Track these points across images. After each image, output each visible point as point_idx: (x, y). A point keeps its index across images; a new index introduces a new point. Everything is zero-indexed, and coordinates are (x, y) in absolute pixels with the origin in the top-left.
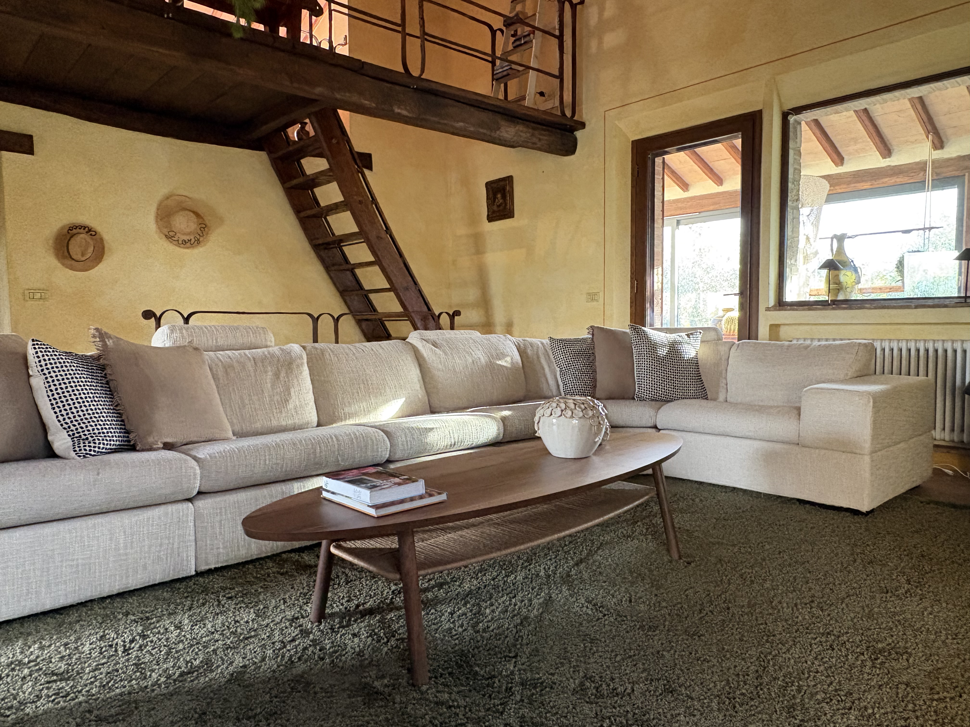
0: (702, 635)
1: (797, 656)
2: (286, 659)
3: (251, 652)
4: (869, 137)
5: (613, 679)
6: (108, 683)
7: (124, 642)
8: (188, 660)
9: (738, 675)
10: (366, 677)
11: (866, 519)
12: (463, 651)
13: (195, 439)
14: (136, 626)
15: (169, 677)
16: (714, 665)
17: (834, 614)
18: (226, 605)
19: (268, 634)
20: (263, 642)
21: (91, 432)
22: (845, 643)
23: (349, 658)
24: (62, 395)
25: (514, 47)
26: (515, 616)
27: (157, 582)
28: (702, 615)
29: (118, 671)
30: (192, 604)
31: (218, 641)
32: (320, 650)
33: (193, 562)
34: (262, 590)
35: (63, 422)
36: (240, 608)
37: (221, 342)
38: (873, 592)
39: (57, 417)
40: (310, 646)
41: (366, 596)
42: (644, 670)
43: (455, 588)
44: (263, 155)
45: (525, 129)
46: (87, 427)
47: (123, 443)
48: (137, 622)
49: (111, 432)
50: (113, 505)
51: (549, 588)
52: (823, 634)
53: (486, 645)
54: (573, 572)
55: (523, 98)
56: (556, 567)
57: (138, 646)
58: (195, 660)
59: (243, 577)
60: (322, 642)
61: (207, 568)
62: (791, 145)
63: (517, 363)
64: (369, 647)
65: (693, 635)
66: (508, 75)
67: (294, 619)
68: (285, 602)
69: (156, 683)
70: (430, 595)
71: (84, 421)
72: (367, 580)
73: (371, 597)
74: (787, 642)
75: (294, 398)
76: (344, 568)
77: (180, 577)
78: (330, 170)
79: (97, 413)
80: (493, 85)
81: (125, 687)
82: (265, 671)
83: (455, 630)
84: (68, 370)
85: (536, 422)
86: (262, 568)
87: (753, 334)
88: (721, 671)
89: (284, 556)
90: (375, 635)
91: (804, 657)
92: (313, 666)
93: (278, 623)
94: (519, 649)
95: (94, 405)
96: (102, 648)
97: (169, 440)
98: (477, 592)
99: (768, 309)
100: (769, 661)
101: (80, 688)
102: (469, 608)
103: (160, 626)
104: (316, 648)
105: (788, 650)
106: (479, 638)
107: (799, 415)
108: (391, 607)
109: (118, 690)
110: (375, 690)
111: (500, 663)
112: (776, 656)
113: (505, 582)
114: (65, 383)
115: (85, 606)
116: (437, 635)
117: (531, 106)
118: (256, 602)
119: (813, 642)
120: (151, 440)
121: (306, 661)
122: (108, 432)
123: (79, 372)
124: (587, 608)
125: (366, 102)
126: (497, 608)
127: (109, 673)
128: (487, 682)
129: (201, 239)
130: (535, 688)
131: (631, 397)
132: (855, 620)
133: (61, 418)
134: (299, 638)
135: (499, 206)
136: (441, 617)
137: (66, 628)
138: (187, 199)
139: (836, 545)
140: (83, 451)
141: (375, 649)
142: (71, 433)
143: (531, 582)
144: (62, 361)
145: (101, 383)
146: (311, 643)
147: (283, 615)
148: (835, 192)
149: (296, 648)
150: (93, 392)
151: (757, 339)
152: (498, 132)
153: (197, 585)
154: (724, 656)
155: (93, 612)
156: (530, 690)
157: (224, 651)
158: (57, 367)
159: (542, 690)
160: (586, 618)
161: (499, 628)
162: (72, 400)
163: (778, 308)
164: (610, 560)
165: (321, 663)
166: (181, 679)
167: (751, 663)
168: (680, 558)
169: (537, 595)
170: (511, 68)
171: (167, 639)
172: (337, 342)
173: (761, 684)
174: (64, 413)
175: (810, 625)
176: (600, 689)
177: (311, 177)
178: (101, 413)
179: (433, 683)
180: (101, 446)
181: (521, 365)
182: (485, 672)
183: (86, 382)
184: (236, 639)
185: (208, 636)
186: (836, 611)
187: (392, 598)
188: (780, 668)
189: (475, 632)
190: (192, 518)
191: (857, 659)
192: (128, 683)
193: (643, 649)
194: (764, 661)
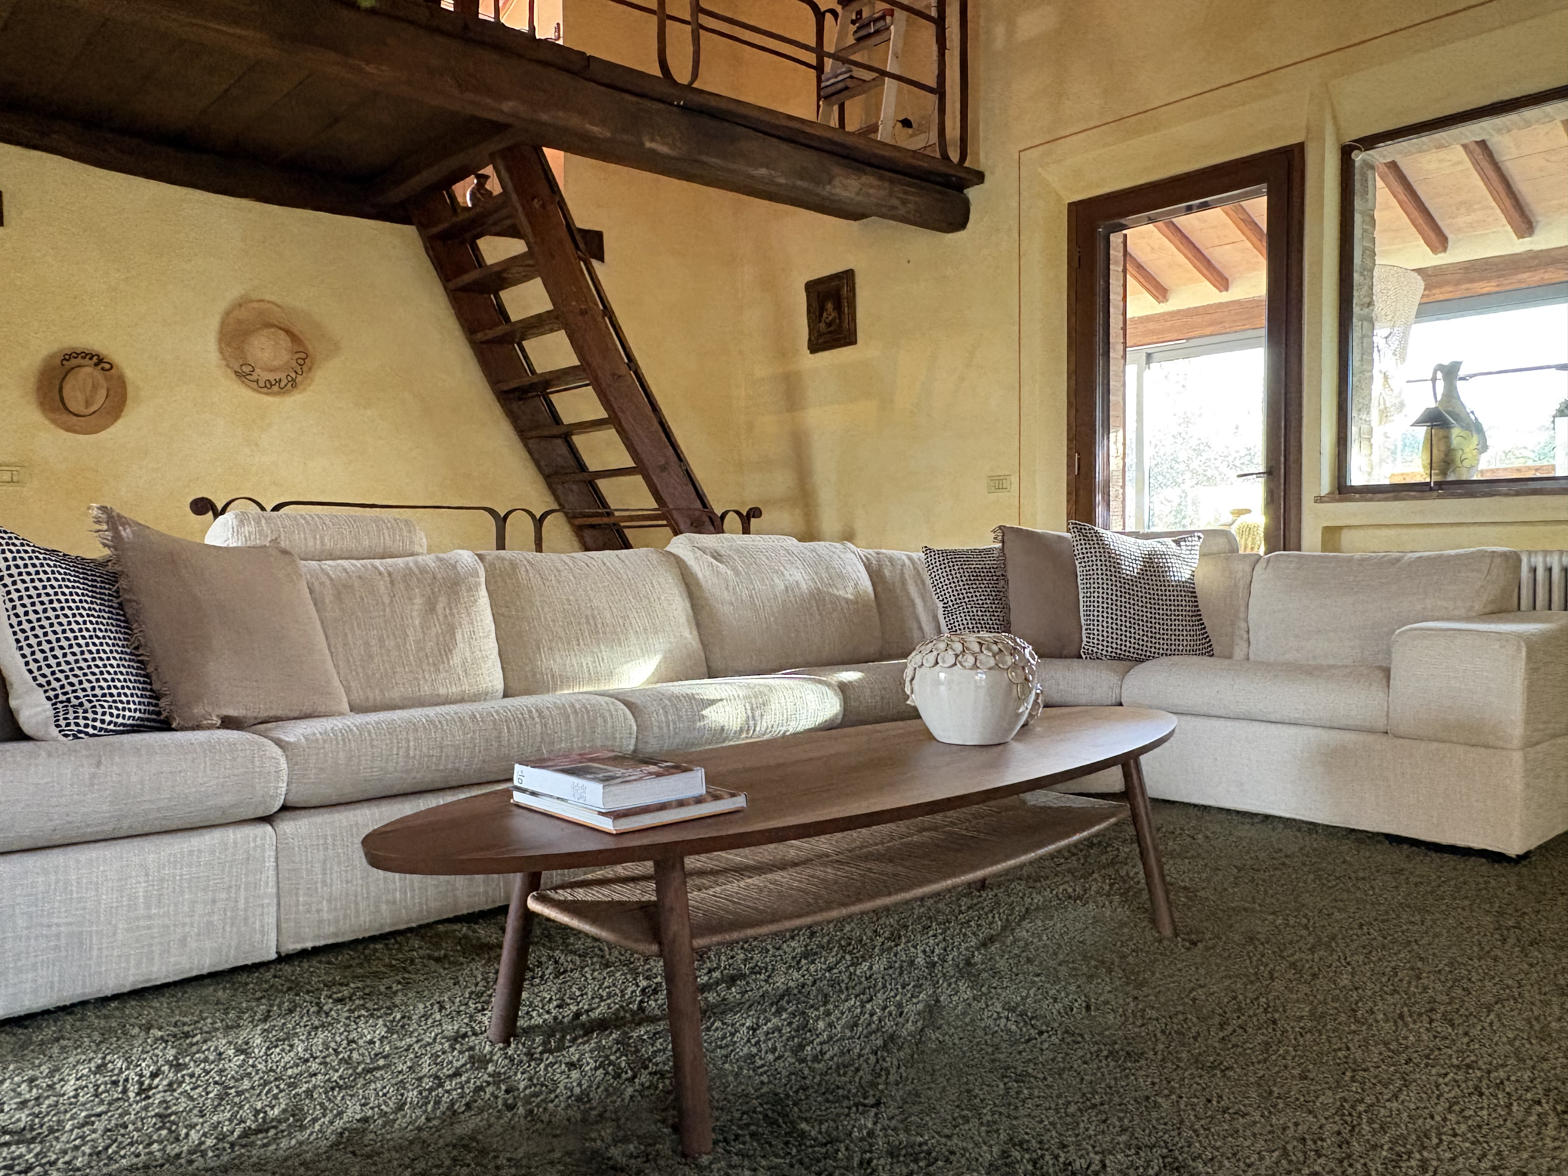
0: (1227, 1069)
1: (1412, 1106)
2: (443, 1107)
3: (377, 1094)
4: (1495, 200)
5: (1065, 1146)
6: (107, 1148)
7: (141, 1076)
8: (259, 1107)
9: (1304, 1139)
10: (594, 1140)
11: (1516, 869)
12: (776, 1094)
13: (279, 713)
14: (165, 1048)
15: (221, 1138)
16: (1255, 1123)
17: (1474, 1032)
18: (333, 1013)
19: (409, 1064)
20: (401, 1077)
21: (89, 692)
22: (1502, 1083)
23: (563, 1105)
24: (36, 624)
25: (859, 40)
26: (871, 1034)
27: (205, 971)
28: (1226, 1033)
29: (126, 1127)
30: (269, 1011)
31: (315, 1075)
32: (507, 1091)
33: (273, 935)
34: (400, 987)
35: (36, 673)
36: (359, 1017)
37: (329, 544)
38: (1545, 994)
39: (27, 663)
40: (489, 1084)
41: (593, 998)
42: (1124, 1130)
43: (758, 986)
44: (410, 230)
45: (876, 183)
46: (81, 682)
47: (147, 716)
48: (166, 1042)
49: (126, 695)
50: (126, 824)
51: (935, 985)
52: (1458, 1067)
53: (819, 1084)
54: (978, 958)
55: (874, 129)
56: (945, 950)
57: (165, 1083)
58: (272, 1108)
59: (366, 965)
60: (510, 1077)
61: (299, 947)
62: (1358, 204)
63: (866, 592)
64: (598, 1087)
65: (1213, 1068)
66: (847, 88)
67: (458, 1038)
68: (442, 1008)
69: (198, 1150)
70: (712, 997)
71: (77, 672)
72: (594, 970)
73: (602, 999)
74: (1391, 1081)
75: (461, 645)
76: (551, 949)
77: (249, 962)
78: (530, 254)
79: (101, 659)
80: (818, 107)
81: (138, 1156)
82: (402, 1129)
83: (761, 1058)
84: (49, 580)
85: (908, 680)
86: (400, 950)
87: (1293, 541)
88: (1270, 1132)
89: (441, 928)
90: (609, 1065)
91: (1425, 1108)
92: (493, 1120)
93: (429, 1044)
94: (882, 1091)
95: (94, 644)
96: (99, 1086)
97: (232, 712)
98: (800, 992)
99: (1319, 499)
100: (1360, 1114)
101: (54, 1157)
102: (785, 1020)
103: (208, 1049)
104: (499, 1088)
105: (1396, 1097)
106: (806, 1072)
107: (1388, 678)
108: (641, 1017)
109: (124, 1161)
110: (611, 1163)
111: (848, 1115)
112: (1372, 1105)
113: (851, 974)
114: (42, 603)
115: (70, 1014)
116: (727, 1066)
117: (887, 141)
118: (388, 1008)
119: (1441, 1080)
120: (198, 710)
121: (481, 1110)
122: (119, 695)
123: (70, 584)
124: (1007, 1018)
125: (595, 129)
126: (838, 1019)
127: (109, 1130)
128: (824, 1150)
129: (299, 379)
130: (916, 1161)
131: (1074, 652)
132: (1517, 1043)
133: (33, 666)
134: (467, 1071)
135: (829, 325)
136: (733, 1035)
137: (33, 1051)
138: (277, 309)
139: (1465, 914)
140: (73, 727)
141: (611, 1089)
142: (51, 694)
143: (901, 974)
144: (37, 562)
145: (109, 606)
146: (490, 1079)
147: (437, 1030)
148: (1431, 299)
149: (462, 1088)
150: (94, 620)
151: (1299, 549)
152: (828, 187)
153: (280, 977)
154: (1275, 1106)
155: (85, 1023)
156: (907, 1165)
157: (326, 1093)
158: (29, 574)
159: (928, 1165)
160: (1006, 1037)
161: (842, 1053)
162: (55, 633)
163: (1338, 497)
164: (1045, 938)
165: (509, 1115)
166: (244, 1141)
167: (1326, 1119)
168: (1176, 935)
169: (912, 996)
170: (851, 77)
171: (222, 1071)
172: (539, 548)
173: (1349, 1156)
174: (39, 656)
175: (1432, 1050)
176: (1041, 1162)
177: (497, 269)
178: (108, 659)
179: (720, 1150)
180: (107, 718)
181: (872, 595)
182: (820, 1132)
183: (81, 601)
184: (350, 1071)
185: (297, 1065)
186: (1479, 1028)
187: (641, 1002)
188: (1382, 1128)
189: (797, 1060)
190: (273, 853)
191: (1528, 1111)
192: (144, 1148)
193: (1118, 1092)
194: (1350, 1114)
